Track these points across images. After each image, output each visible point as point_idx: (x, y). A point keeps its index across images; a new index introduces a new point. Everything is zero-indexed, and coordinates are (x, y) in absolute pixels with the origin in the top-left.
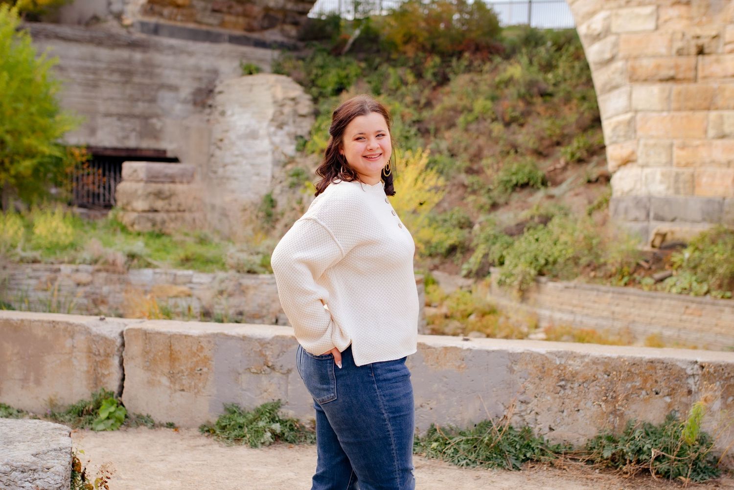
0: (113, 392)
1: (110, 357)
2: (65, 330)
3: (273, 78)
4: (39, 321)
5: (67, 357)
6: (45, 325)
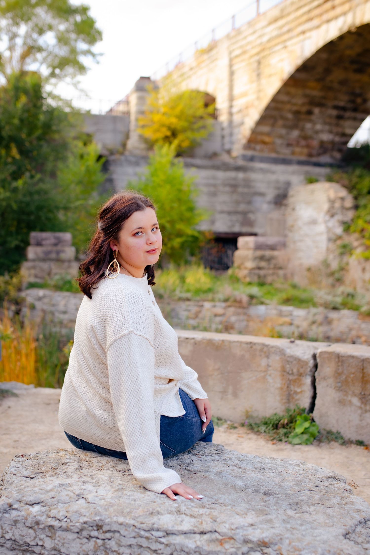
0: (305, 409)
1: (303, 376)
2: (261, 350)
3: (327, 185)
4: (238, 342)
5: (263, 374)
6: (244, 345)
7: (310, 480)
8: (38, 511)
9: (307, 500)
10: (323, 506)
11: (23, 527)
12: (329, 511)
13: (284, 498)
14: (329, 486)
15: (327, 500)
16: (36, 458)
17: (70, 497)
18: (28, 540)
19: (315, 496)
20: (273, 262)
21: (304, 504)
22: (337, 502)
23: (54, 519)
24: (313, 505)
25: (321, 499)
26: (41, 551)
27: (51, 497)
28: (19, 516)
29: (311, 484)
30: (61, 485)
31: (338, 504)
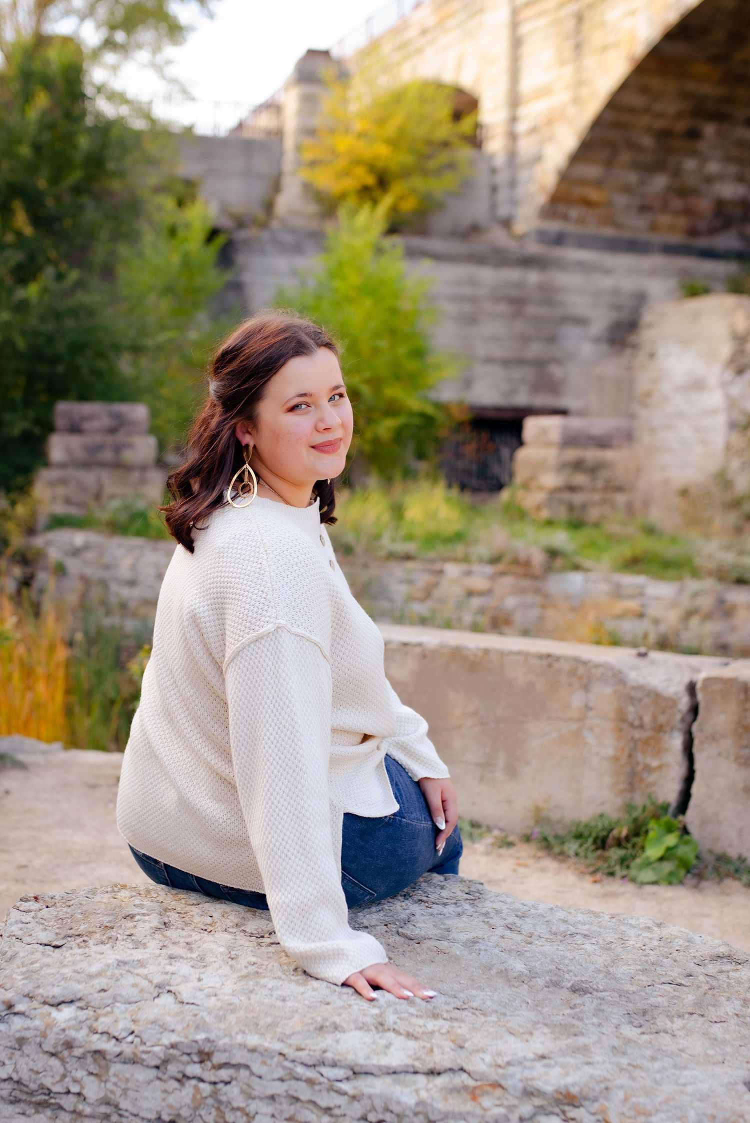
1: (665, 732)
2: (572, 673)
3: (730, 301)
4: (519, 653)
5: (574, 726)
6: (534, 661)
7: (675, 961)
8: (70, 1020)
9: (666, 1004)
10: (702, 1019)
11: (37, 1053)
12: (716, 1029)
13: (614, 999)
14: (716, 976)
15: (711, 1005)
16: (67, 904)
17: (142, 991)
18: (48, 1082)
19: (684, 996)
20: (603, 474)
21: (660, 1013)
22: (733, 1011)
23: (105, 1037)
24: (679, 1016)
25: (698, 1003)
26: (75, 1106)
27: (99, 988)
28: (28, 1029)
29: (676, 969)
30: (120, 964)
31: (737, 1015)
